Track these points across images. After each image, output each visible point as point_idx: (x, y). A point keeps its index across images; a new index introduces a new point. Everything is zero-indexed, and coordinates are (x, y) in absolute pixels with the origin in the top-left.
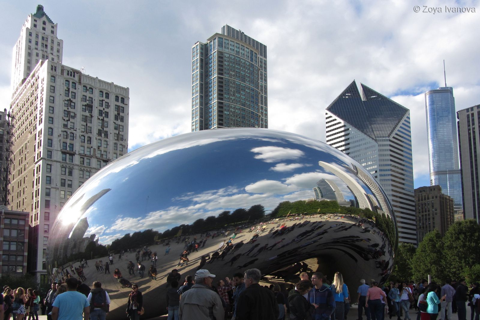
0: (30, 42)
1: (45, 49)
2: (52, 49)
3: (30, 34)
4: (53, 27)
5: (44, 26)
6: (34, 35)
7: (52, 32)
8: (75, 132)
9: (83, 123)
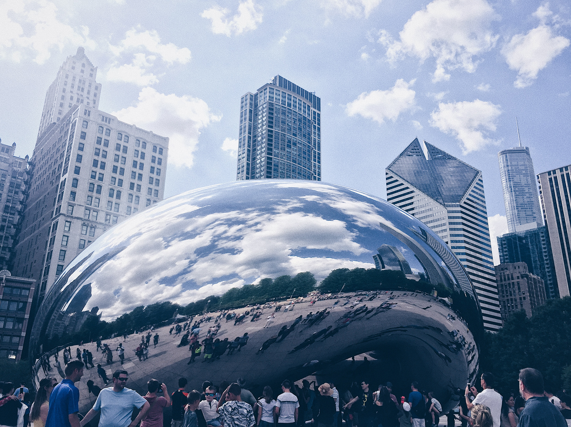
0: (65, 84)
2: (89, 93)
3: (67, 77)
4: (92, 70)
5: (83, 69)
6: (70, 78)
7: (91, 75)
8: (103, 184)
9: (114, 175)
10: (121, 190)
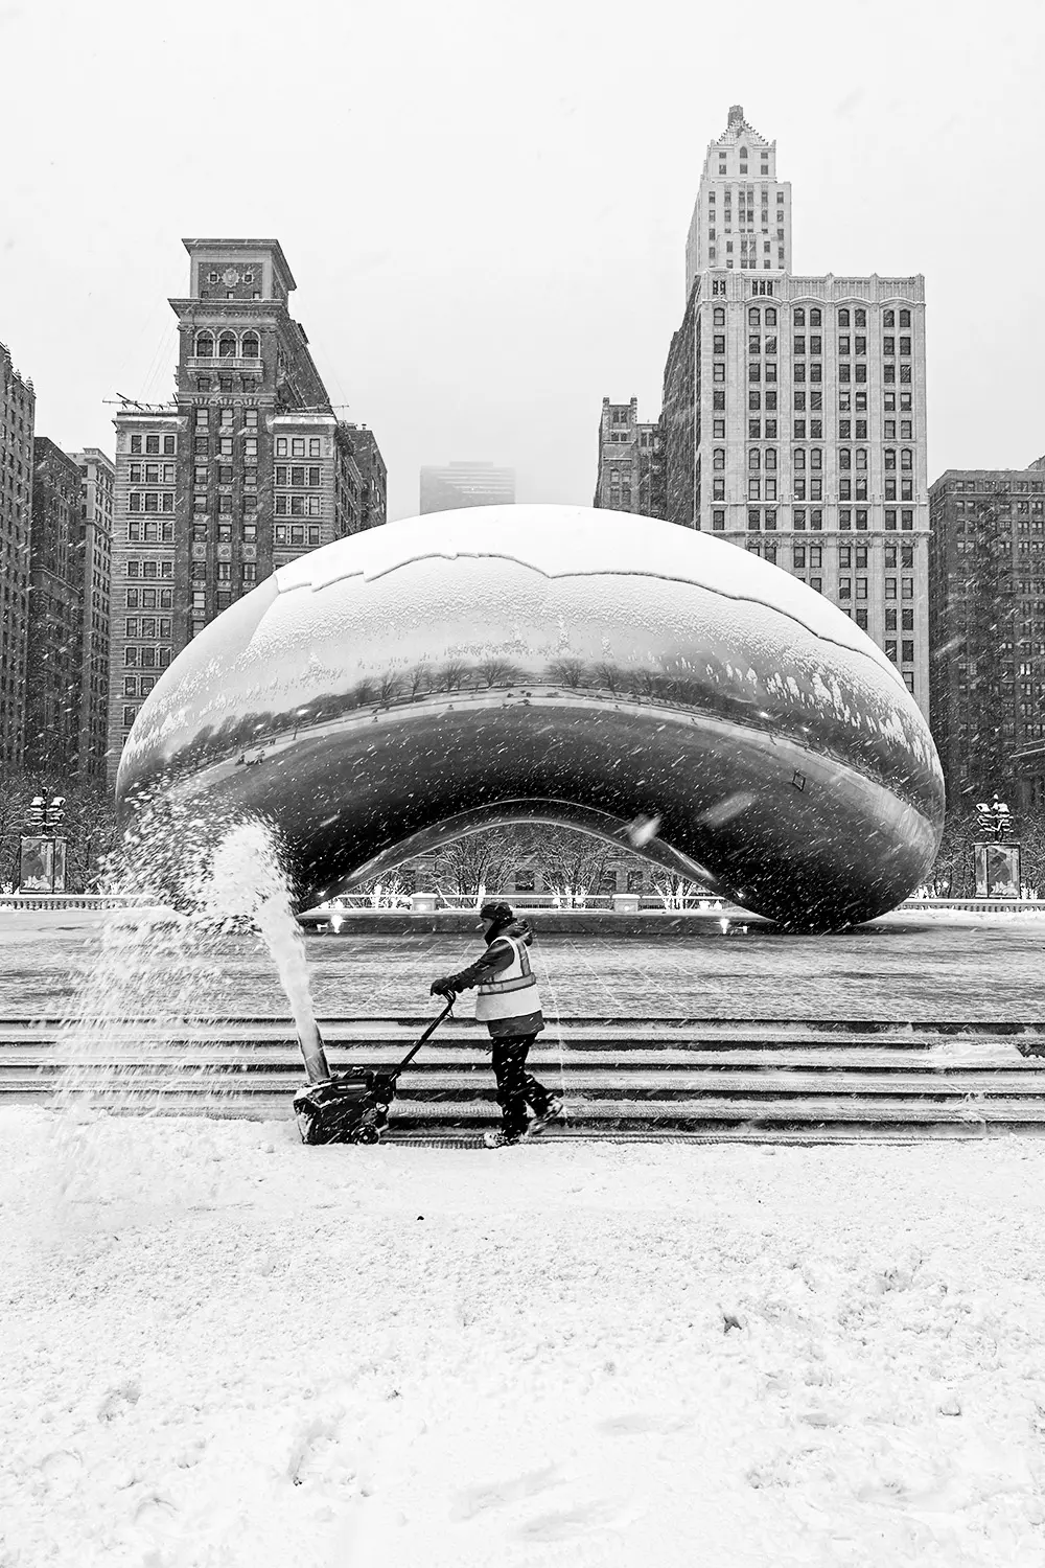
0: (712, 218)
1: (747, 226)
2: (764, 218)
3: (712, 199)
4: (764, 156)
5: (744, 161)
6: (720, 198)
7: (765, 170)
8: (778, 444)
9: (799, 415)
10: (820, 445)
